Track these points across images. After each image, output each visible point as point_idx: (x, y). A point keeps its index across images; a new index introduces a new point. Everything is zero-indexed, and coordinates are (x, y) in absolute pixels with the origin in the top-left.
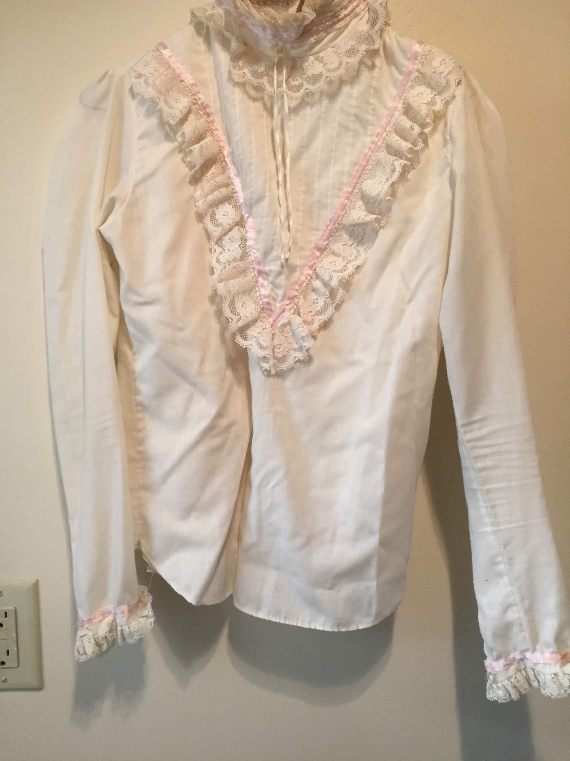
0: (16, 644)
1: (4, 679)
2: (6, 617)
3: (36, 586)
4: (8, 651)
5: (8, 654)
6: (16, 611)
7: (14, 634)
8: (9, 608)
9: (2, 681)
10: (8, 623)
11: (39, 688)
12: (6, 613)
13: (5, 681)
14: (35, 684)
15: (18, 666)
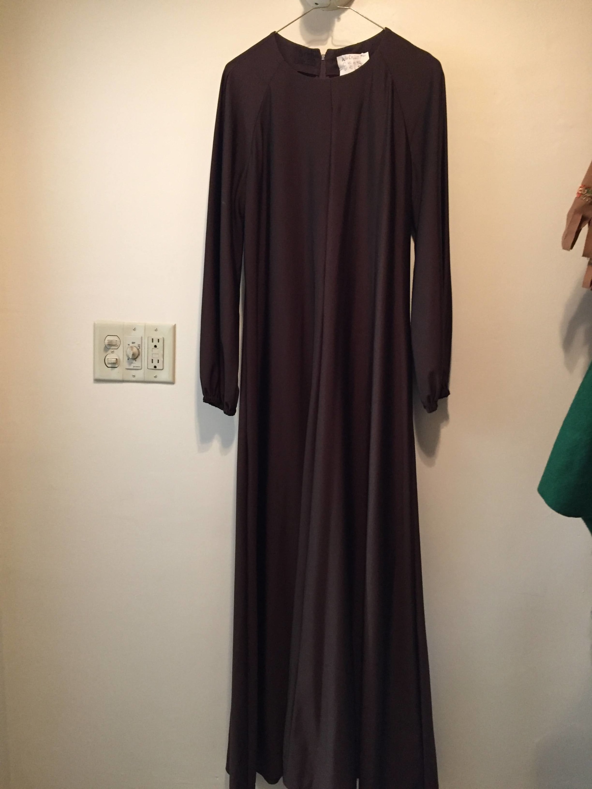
0: (162, 357)
1: (155, 375)
2: (159, 342)
3: (174, 327)
4: (158, 360)
5: (158, 362)
6: (164, 339)
7: (162, 351)
8: (160, 337)
9: (154, 377)
10: (159, 345)
11: (173, 383)
12: (159, 340)
13: (155, 377)
14: (170, 379)
15: (163, 369)
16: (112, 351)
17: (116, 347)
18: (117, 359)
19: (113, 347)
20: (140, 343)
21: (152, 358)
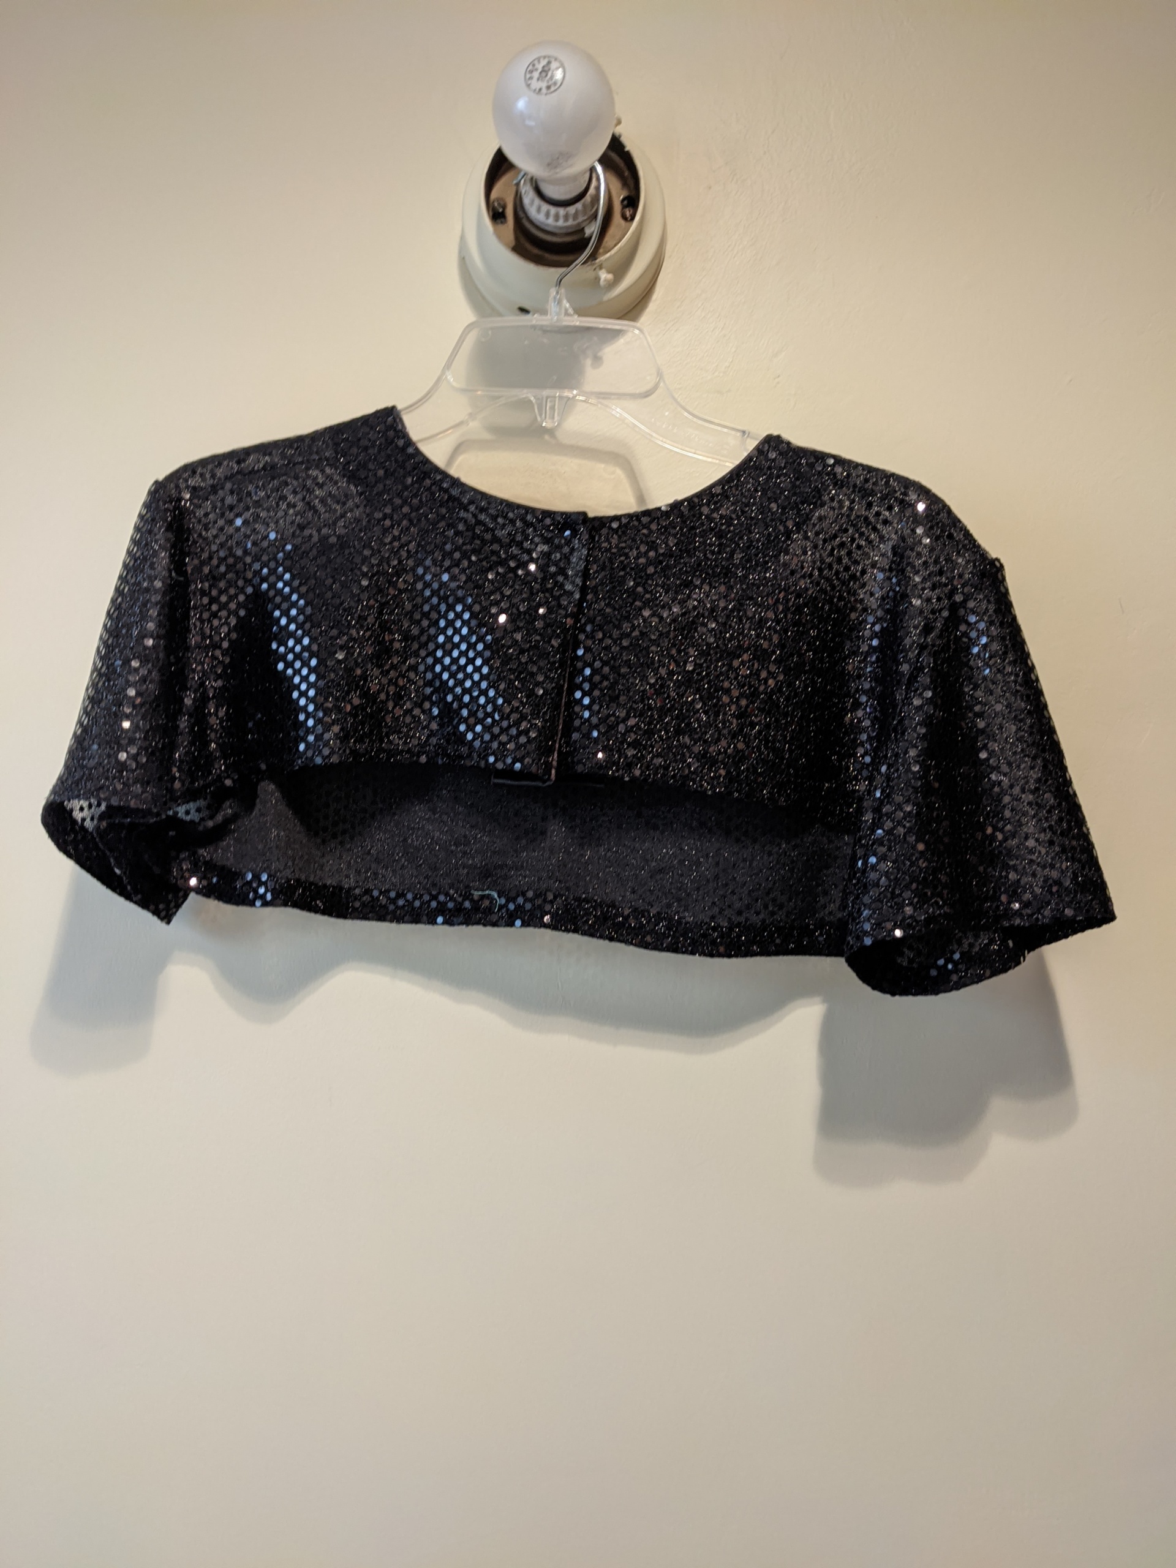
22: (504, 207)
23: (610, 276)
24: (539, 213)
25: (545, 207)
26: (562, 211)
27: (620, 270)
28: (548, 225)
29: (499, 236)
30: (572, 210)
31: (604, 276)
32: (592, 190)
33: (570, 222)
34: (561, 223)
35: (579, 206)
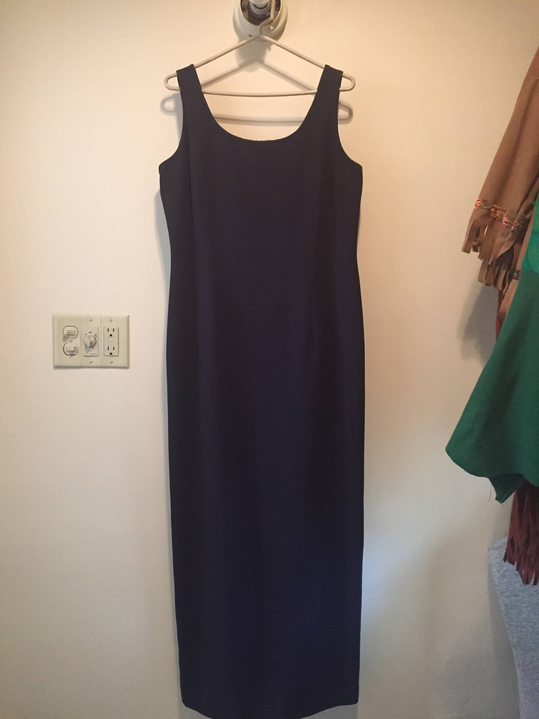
0: (118, 345)
1: (111, 361)
2: (114, 331)
3: (128, 318)
4: (114, 348)
5: (114, 350)
6: (118, 328)
7: (117, 340)
8: (115, 327)
9: (111, 363)
10: (115, 334)
11: (127, 368)
12: (114, 329)
14: (125, 365)
15: (117, 356)
16: (70, 340)
17: (74, 337)
18: (75, 347)
19: (71, 337)
20: (97, 333)
21: (108, 346)
22: (245, 8)
23: (273, 28)
24: (255, 10)
25: (257, 9)
26: (261, 11)
27: (275, 26)
28: (257, 14)
29: (244, 16)
30: (263, 10)
31: (272, 28)
32: (268, 5)
33: (262, 14)
34: (260, 13)
35: (265, 9)
